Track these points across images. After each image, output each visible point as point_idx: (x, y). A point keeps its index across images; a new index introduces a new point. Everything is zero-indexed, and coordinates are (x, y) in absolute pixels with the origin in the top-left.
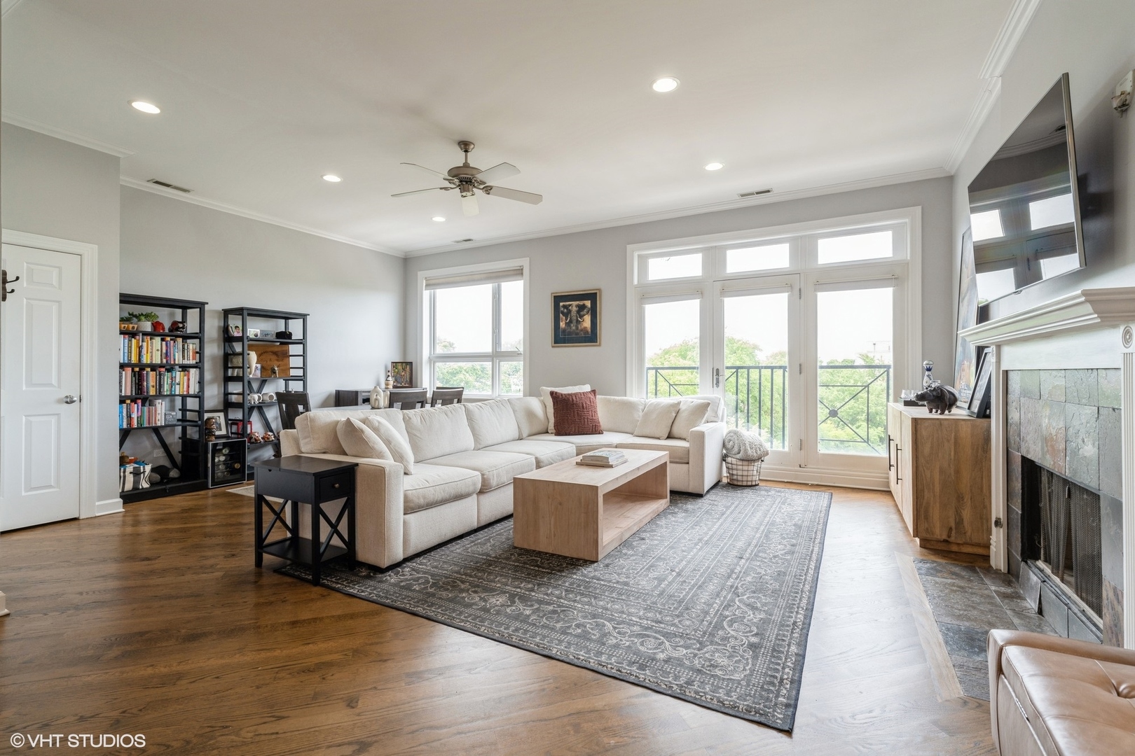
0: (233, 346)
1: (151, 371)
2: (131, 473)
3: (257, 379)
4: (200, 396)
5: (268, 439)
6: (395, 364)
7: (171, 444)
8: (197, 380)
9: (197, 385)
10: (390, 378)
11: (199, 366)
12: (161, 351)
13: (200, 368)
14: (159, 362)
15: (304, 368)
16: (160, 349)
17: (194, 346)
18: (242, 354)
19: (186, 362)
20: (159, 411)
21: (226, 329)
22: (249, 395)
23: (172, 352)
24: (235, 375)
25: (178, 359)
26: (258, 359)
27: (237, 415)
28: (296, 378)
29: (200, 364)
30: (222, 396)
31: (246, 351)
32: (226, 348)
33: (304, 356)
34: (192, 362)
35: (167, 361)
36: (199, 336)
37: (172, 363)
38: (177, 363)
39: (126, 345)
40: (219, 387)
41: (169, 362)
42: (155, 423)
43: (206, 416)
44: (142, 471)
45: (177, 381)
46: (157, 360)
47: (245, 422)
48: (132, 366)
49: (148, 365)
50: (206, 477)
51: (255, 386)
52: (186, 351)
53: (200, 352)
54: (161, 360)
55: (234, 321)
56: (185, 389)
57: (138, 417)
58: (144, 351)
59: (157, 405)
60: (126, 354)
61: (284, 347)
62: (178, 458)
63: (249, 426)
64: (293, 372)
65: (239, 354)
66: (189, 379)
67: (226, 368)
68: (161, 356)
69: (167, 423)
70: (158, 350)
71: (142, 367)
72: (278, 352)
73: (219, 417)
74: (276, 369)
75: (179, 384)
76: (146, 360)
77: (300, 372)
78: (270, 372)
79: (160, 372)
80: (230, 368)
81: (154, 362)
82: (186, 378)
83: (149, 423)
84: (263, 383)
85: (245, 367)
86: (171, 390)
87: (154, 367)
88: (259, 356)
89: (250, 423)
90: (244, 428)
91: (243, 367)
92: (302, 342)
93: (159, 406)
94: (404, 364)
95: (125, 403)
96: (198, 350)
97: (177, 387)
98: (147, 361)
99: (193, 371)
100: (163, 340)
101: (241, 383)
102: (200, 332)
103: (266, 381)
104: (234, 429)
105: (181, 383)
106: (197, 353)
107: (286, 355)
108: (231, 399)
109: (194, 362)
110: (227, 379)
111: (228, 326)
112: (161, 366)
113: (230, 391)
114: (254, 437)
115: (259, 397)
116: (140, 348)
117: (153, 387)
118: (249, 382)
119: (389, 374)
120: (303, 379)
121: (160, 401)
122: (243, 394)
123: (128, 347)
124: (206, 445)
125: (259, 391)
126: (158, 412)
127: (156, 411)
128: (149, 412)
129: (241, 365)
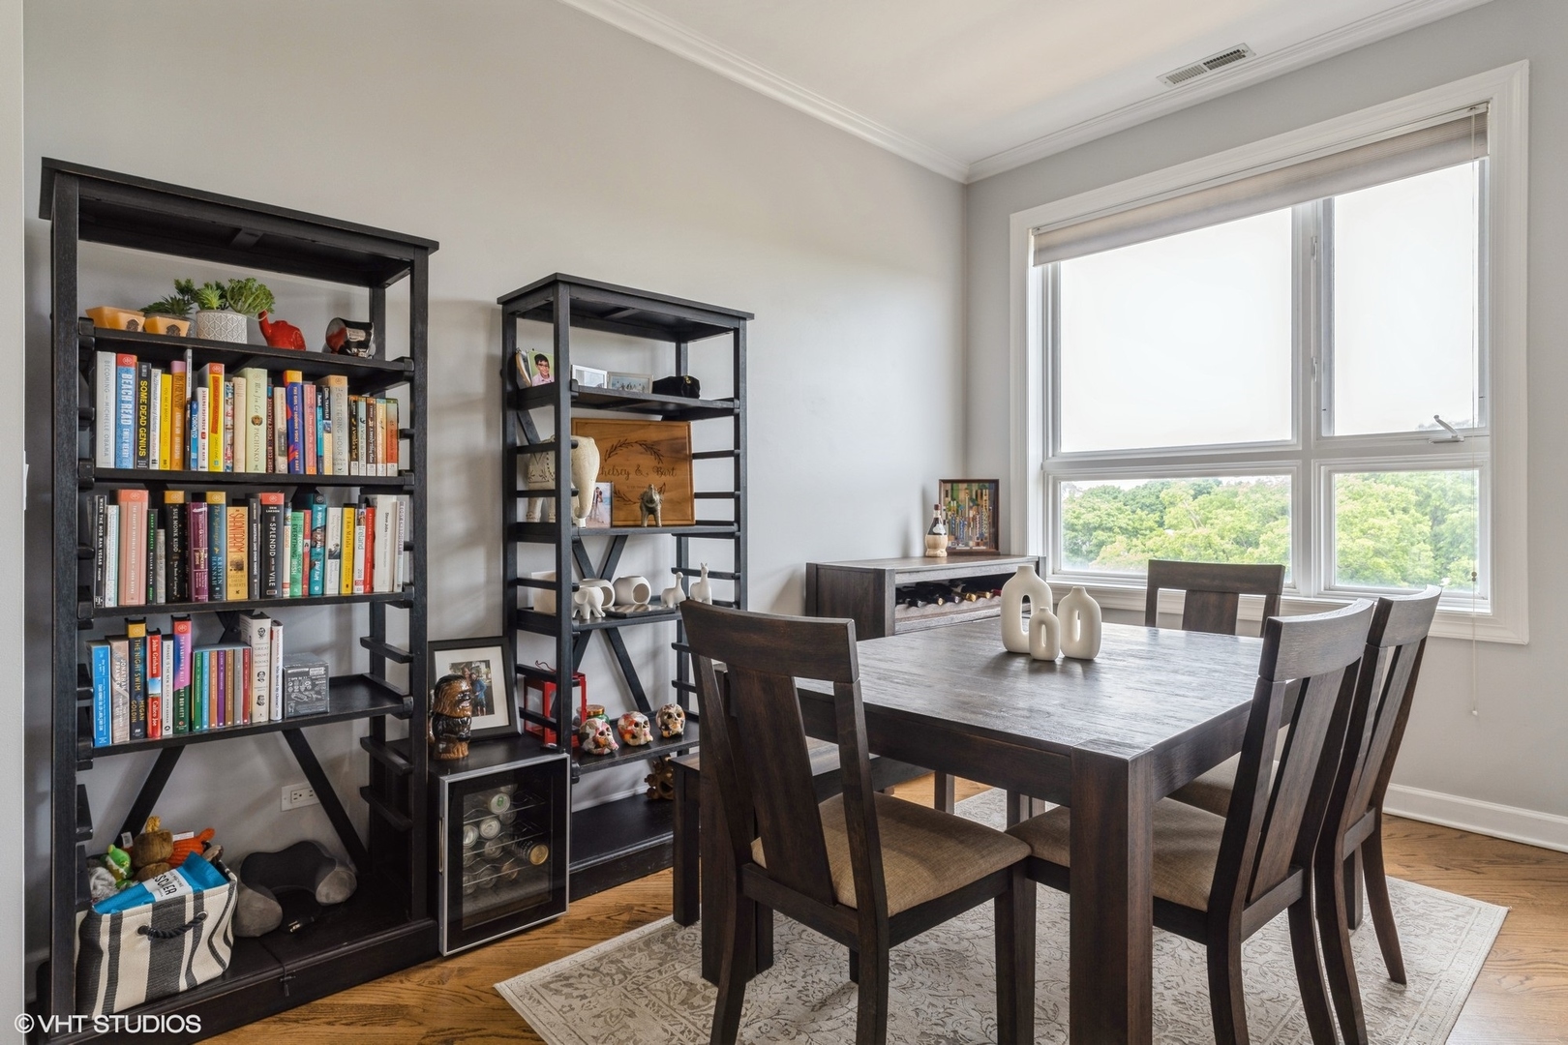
0: (530, 424)
1: (234, 502)
2: (142, 930)
3: (597, 533)
4: (413, 599)
5: (634, 737)
6: (949, 485)
7: (336, 763)
8: (405, 536)
9: (404, 559)
10: (941, 528)
11: (409, 485)
12: (272, 424)
13: (410, 493)
14: (258, 465)
15: (737, 496)
16: (263, 414)
17: (392, 407)
18: (554, 446)
19: (362, 469)
20: (260, 664)
21: (508, 366)
22: (576, 589)
23: (309, 429)
24: (537, 517)
25: (333, 455)
26: (602, 468)
27: (539, 652)
28: (714, 530)
29: (412, 479)
30: (498, 588)
31: (567, 436)
32: (510, 429)
33: (736, 454)
34: (385, 470)
35: (290, 466)
36: (410, 372)
37: (311, 470)
38: (328, 471)
39: (129, 396)
40: (489, 559)
41: (298, 468)
42: (247, 713)
43: (444, 663)
44: (189, 916)
45: (331, 545)
46: (253, 460)
47: (563, 679)
48: (156, 484)
49: (217, 481)
50: (433, 912)
51: (595, 553)
52: (362, 428)
53: (414, 433)
54: (271, 458)
55: (533, 339)
56: (360, 576)
57: (176, 695)
58: (202, 419)
59: (255, 640)
60: (128, 435)
61: (677, 429)
62: (359, 812)
63: (576, 692)
64: (703, 510)
65: (545, 447)
66: (372, 537)
67: (510, 495)
68: (271, 442)
69: (290, 710)
70: (256, 421)
71: (199, 485)
72: (658, 443)
73: (487, 663)
74: (657, 497)
75: (339, 556)
76: (209, 458)
77: (724, 510)
78: (637, 507)
79: (264, 507)
80: (523, 494)
81: (240, 469)
82: (361, 530)
83: (222, 716)
84: (616, 545)
85: (565, 492)
86: (309, 580)
87: (241, 488)
88: (607, 455)
89: (581, 681)
90: (563, 704)
91: (555, 493)
92: (730, 409)
93: (260, 645)
94: (975, 487)
95: (124, 637)
96: (405, 424)
97: (332, 565)
98: (213, 461)
99: (385, 503)
100: (276, 378)
101: (553, 546)
102: (413, 357)
103: (624, 538)
104: (534, 699)
105: (346, 551)
106: (403, 434)
107: (682, 455)
108: (526, 598)
109: (391, 470)
110: (515, 533)
111: (514, 355)
112: (268, 482)
113: (522, 571)
114: (592, 733)
115: (605, 590)
116: (189, 407)
117: (239, 567)
118: (577, 545)
119: (940, 515)
120: (734, 531)
121: (266, 624)
122: (555, 585)
123: (138, 404)
124: (434, 787)
125: (606, 573)
126: (256, 671)
127: (248, 665)
128: (222, 668)
129: (552, 485)
